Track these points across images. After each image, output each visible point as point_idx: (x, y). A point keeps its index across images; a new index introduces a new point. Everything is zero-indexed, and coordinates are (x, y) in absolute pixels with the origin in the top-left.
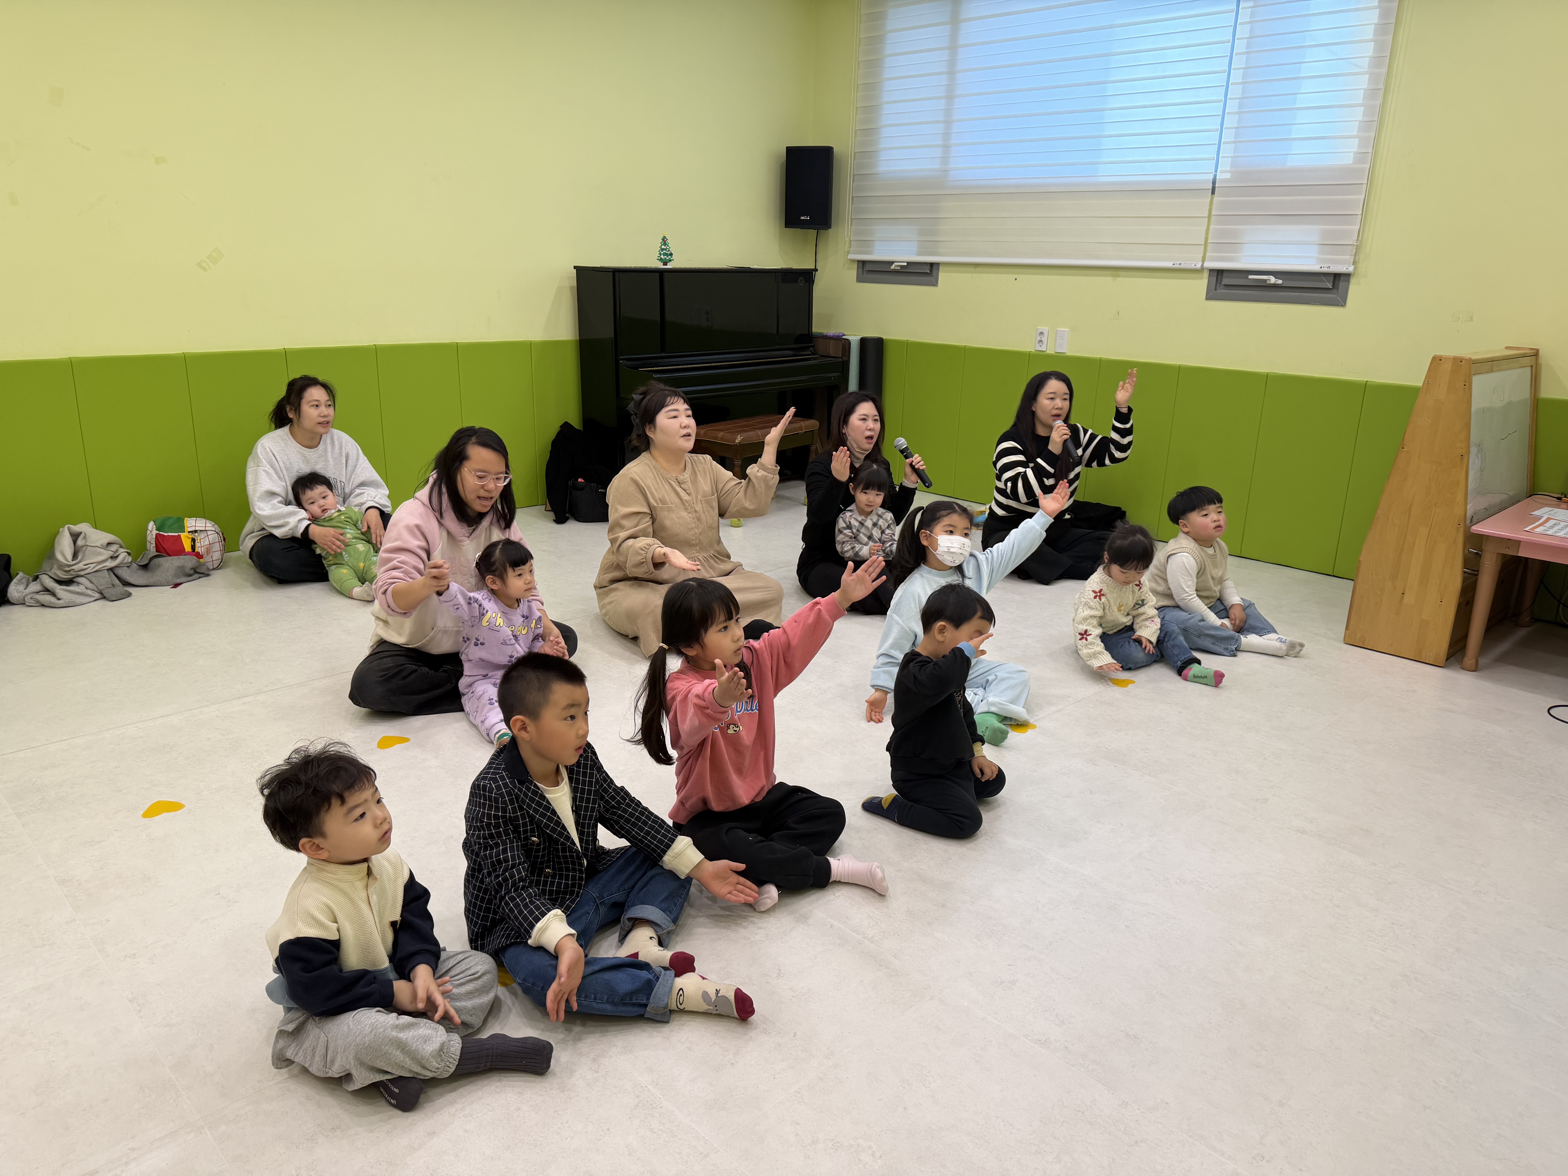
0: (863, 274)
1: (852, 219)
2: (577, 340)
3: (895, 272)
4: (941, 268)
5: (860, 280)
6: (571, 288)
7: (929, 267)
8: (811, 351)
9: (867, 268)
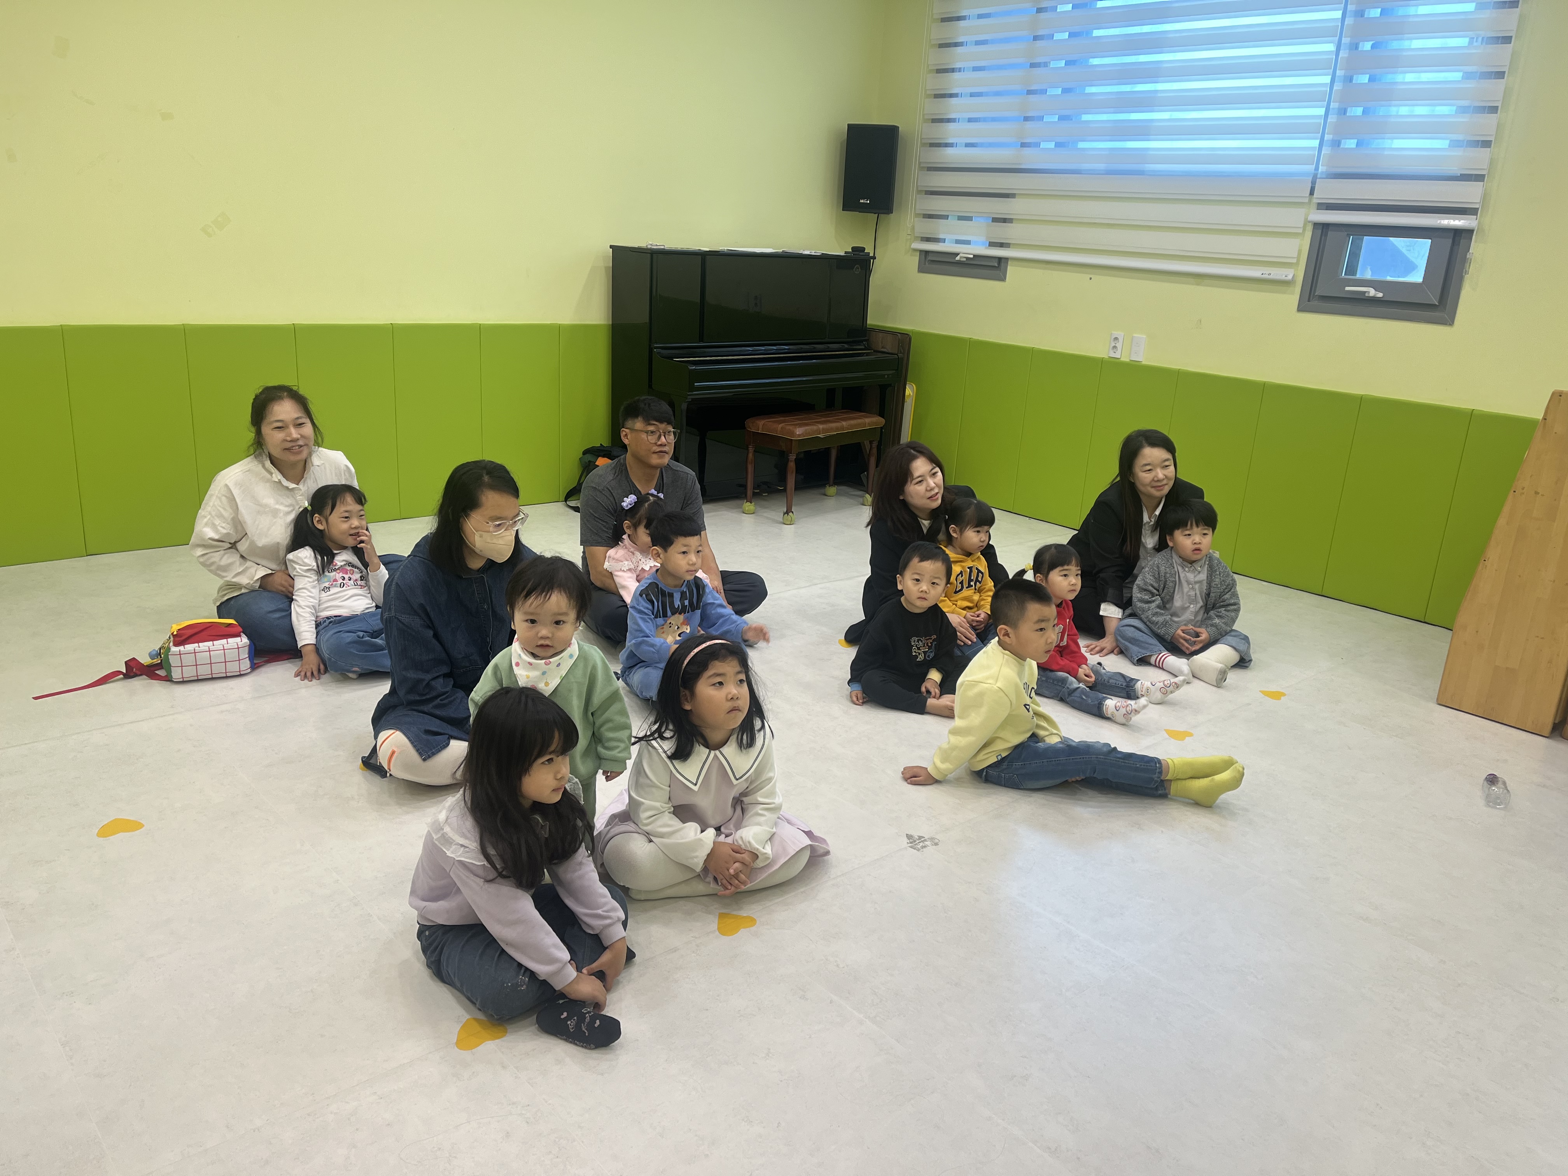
2: (609, 325)
3: (960, 263)
4: (1010, 263)
5: (921, 270)
6: (606, 268)
7: (997, 260)
8: (864, 345)
9: (930, 258)
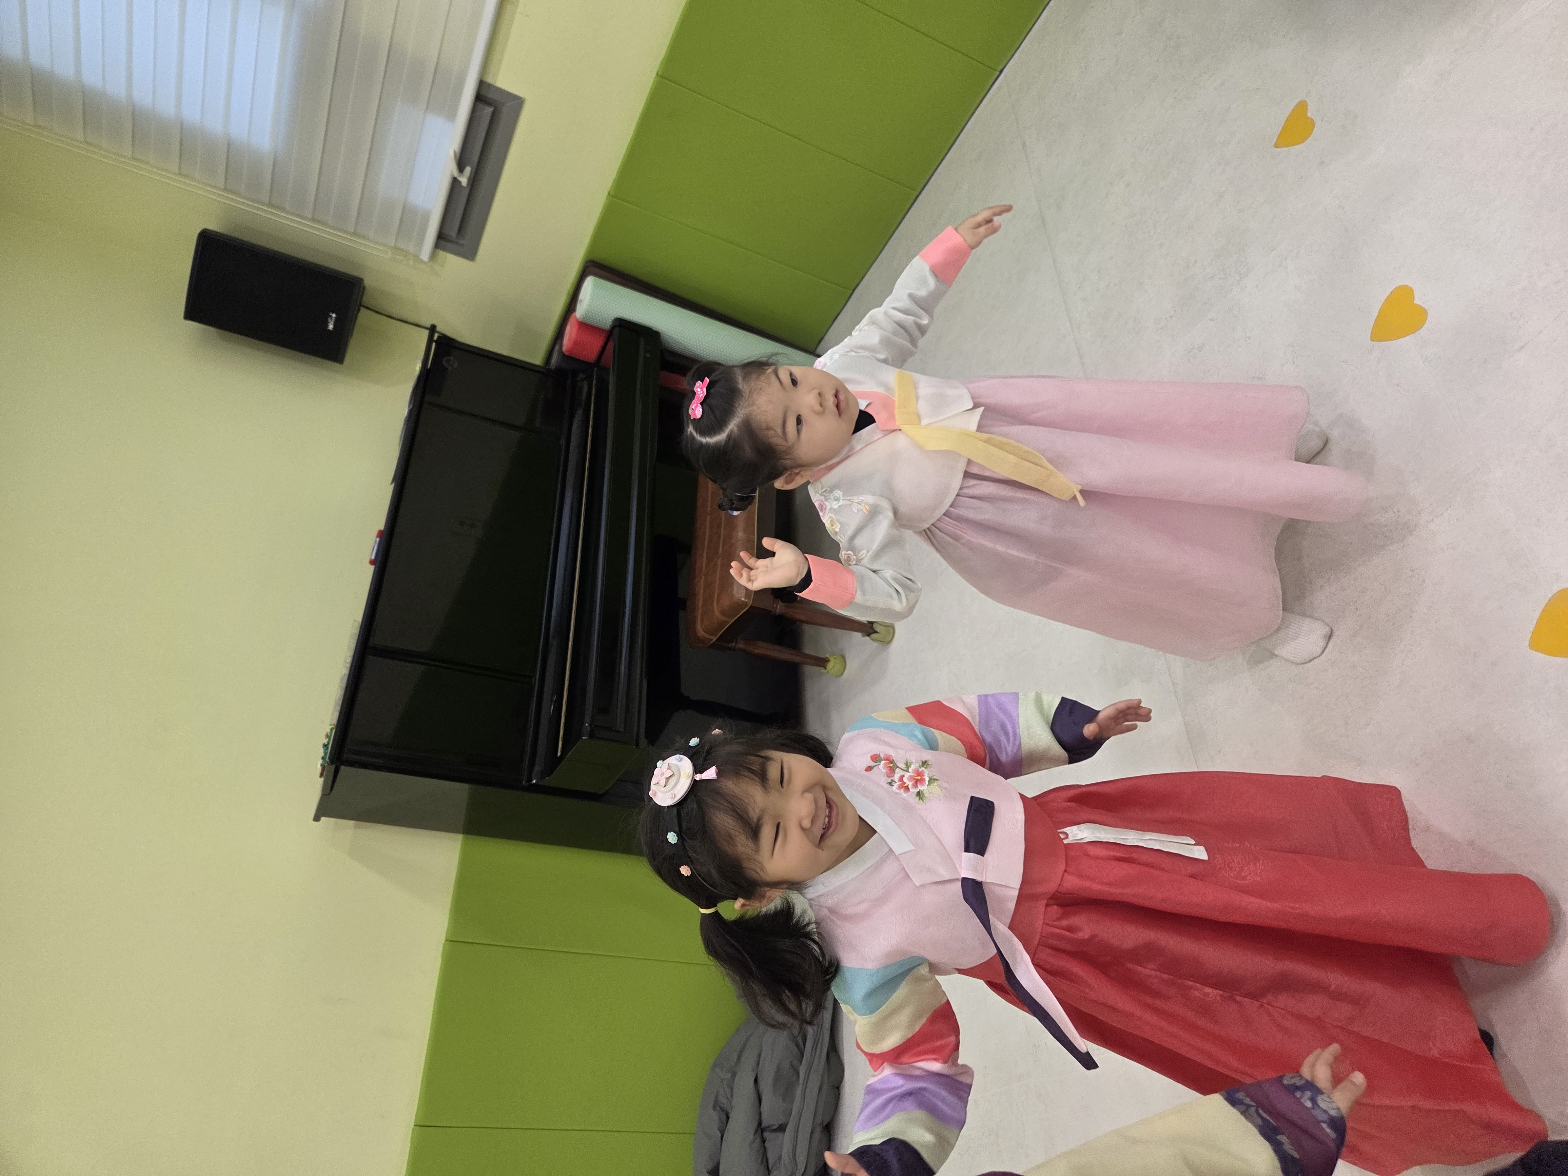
0: (462, 245)
1: (355, 234)
2: (465, 837)
3: (474, 180)
4: (489, 80)
5: (470, 254)
7: (480, 106)
9: (453, 234)
